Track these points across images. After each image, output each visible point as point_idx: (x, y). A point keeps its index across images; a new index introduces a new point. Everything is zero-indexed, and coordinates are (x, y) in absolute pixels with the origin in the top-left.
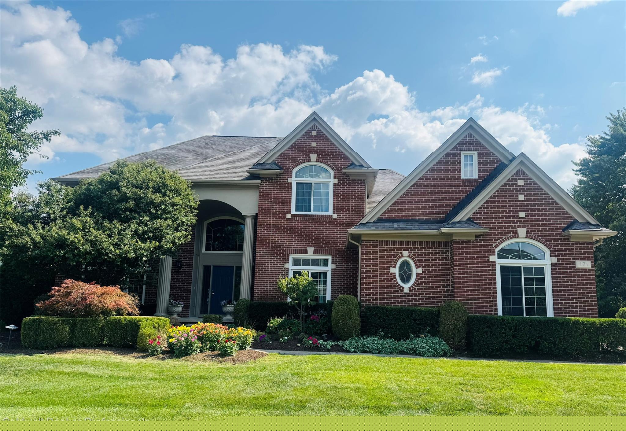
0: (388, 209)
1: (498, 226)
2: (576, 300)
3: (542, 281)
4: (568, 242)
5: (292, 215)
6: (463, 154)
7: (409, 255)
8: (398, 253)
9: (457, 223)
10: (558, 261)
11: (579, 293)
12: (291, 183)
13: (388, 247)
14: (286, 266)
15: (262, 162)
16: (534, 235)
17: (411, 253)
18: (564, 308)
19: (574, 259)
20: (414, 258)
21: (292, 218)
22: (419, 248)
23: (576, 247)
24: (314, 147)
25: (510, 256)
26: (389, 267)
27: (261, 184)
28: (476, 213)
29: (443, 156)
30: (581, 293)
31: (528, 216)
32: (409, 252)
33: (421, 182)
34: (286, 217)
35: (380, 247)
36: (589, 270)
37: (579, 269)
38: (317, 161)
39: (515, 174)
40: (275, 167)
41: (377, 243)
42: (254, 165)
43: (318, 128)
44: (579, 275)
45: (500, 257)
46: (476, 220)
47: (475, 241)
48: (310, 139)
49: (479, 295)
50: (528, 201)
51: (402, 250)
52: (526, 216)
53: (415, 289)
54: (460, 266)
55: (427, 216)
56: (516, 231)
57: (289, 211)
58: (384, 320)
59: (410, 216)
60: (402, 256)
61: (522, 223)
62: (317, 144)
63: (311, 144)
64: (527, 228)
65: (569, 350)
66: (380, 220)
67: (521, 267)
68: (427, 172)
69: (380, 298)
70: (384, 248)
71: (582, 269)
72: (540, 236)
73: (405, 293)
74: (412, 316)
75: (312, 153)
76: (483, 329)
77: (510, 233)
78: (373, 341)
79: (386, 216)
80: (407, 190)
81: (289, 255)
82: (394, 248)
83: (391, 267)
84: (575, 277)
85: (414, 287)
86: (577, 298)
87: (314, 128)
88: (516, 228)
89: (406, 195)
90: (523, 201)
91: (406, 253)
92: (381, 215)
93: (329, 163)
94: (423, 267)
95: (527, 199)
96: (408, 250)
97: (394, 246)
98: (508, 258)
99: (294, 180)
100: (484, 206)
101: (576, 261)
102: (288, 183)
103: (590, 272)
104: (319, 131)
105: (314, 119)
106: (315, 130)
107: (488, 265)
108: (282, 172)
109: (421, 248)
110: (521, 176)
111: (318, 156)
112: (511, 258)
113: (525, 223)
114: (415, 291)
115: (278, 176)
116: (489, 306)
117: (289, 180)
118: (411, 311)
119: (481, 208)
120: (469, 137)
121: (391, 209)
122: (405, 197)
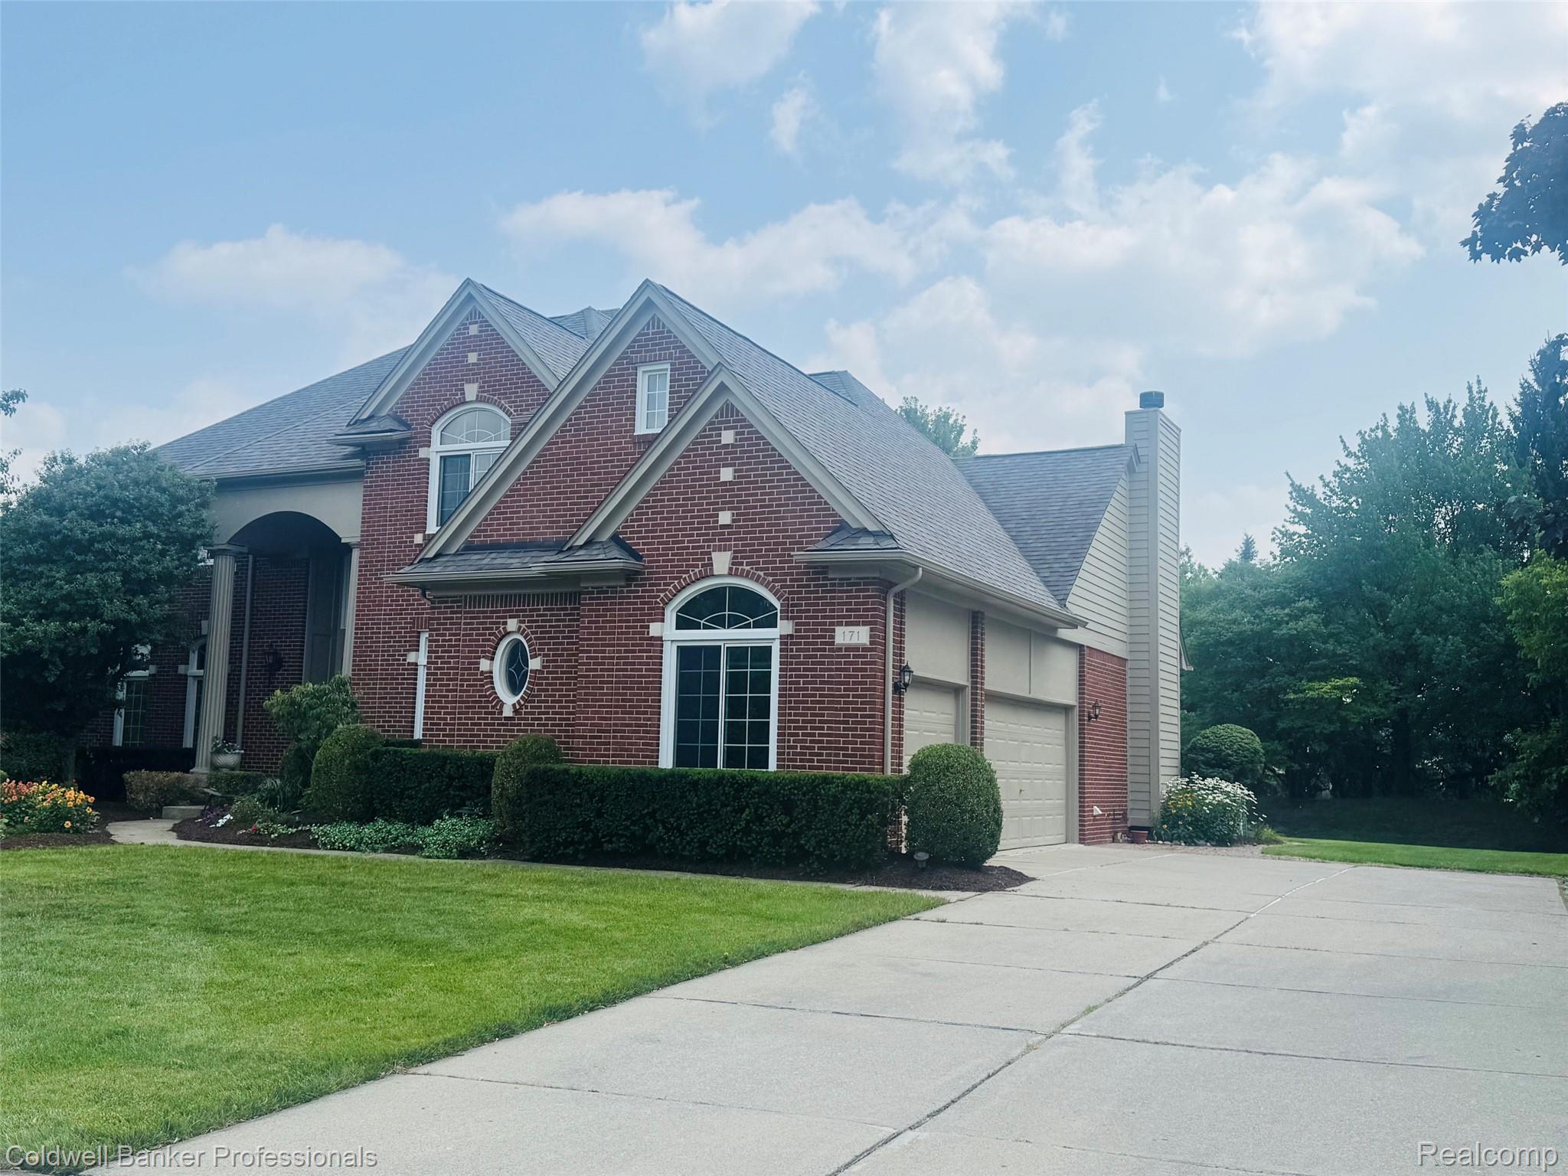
0: (485, 519)
1: (673, 549)
3: (762, 682)
4: (823, 579)
5: (425, 536)
6: (644, 372)
7: (520, 627)
8: (499, 623)
9: (581, 547)
10: (797, 631)
12: (428, 460)
13: (483, 612)
15: (364, 417)
16: (748, 568)
17: (523, 622)
18: (801, 748)
19: (833, 624)
20: (527, 635)
22: (539, 610)
23: (839, 592)
24: (473, 364)
25: (702, 622)
26: (479, 658)
27: (368, 468)
28: (632, 521)
30: (842, 709)
31: (739, 521)
32: (520, 622)
33: (551, 449)
34: (413, 542)
35: (465, 613)
36: (864, 649)
37: (840, 649)
38: (479, 400)
39: (716, 416)
40: (394, 425)
41: (460, 601)
42: (348, 426)
43: (483, 317)
44: (841, 663)
45: (682, 624)
46: (630, 539)
47: (625, 589)
48: (463, 344)
49: (624, 719)
50: (741, 483)
51: (505, 617)
52: (734, 521)
53: (526, 708)
54: (589, 651)
55: (559, 533)
56: (710, 559)
57: (422, 527)
59: (528, 534)
60: (508, 633)
61: (722, 537)
62: (479, 355)
63: (467, 356)
64: (735, 552)
66: (469, 548)
67: (719, 648)
68: (564, 426)
70: (473, 612)
71: (847, 649)
72: (761, 569)
74: (443, 770)
75: (469, 381)
76: (541, 796)
77: (697, 566)
79: (479, 536)
80: (525, 473)
81: (419, 632)
82: (491, 612)
83: (483, 657)
84: (832, 670)
85: (522, 703)
87: (472, 318)
88: (709, 553)
89: (521, 484)
90: (731, 483)
91: (512, 624)
92: (472, 536)
93: (503, 402)
94: (544, 656)
95: (739, 477)
96: (519, 616)
97: (492, 607)
98: (697, 626)
99: (433, 453)
100: (648, 501)
101: (837, 628)
102: (421, 459)
103: (865, 656)
104: (485, 324)
105: (470, 297)
106: (476, 323)
107: (647, 645)
108: (407, 434)
109: (544, 610)
110: (729, 421)
111: (480, 387)
112: (706, 627)
113: (730, 540)
114: (526, 713)
115: (402, 442)
116: (643, 744)
117: (423, 453)
118: (444, 757)
119: (642, 508)
120: (653, 328)
121: (491, 519)
122: (519, 490)
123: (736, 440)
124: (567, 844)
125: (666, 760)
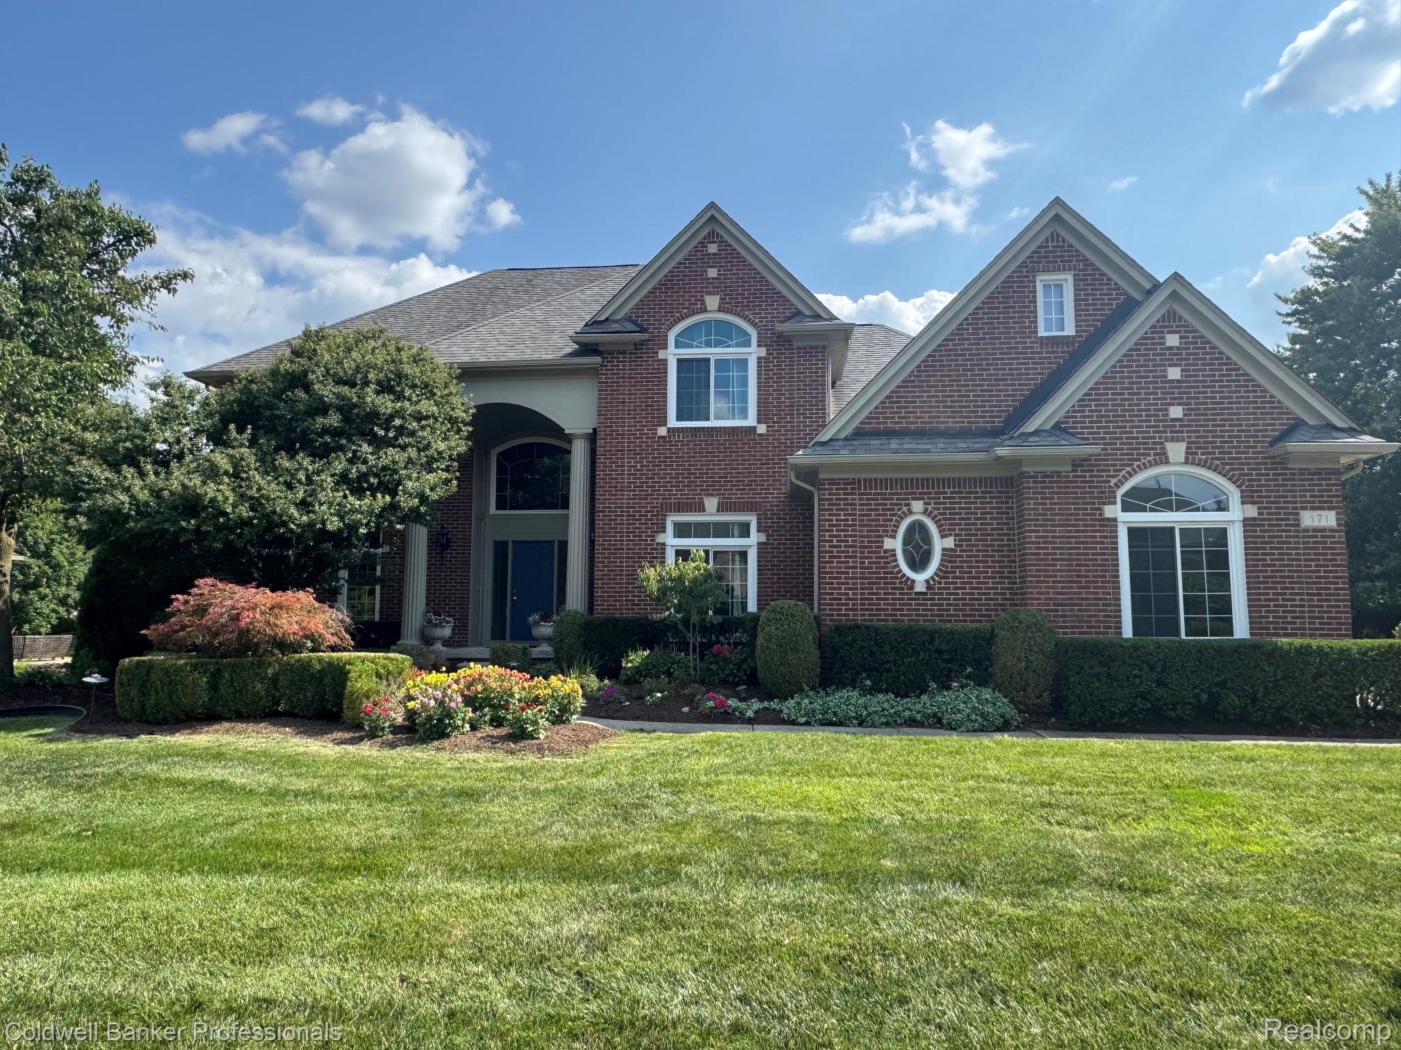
0: (877, 408)
1: (1121, 438)
2: (1301, 600)
3: (1220, 560)
4: (1282, 469)
5: (669, 429)
6: (1041, 281)
7: (926, 509)
8: (901, 504)
9: (1031, 434)
10: (1259, 514)
11: (1307, 583)
12: (666, 360)
13: (879, 494)
14: (660, 538)
15: (602, 318)
16: (1204, 457)
17: (930, 504)
18: (1274, 617)
19: (1296, 508)
20: (935, 516)
21: (670, 437)
22: (946, 493)
23: (1301, 480)
24: (713, 278)
25: (1148, 505)
26: (881, 536)
27: (602, 366)
28: (1073, 411)
29: (997, 288)
30: (1314, 583)
31: (1190, 415)
32: (925, 503)
33: (948, 345)
34: (656, 434)
35: (860, 494)
36: (1332, 530)
37: (1307, 530)
38: (720, 310)
39: (1158, 321)
40: (631, 327)
41: (854, 483)
42: (586, 325)
43: (722, 238)
44: (1308, 543)
45: (1126, 507)
46: (1072, 428)
47: (1071, 474)
48: (705, 260)
49: (1080, 593)
50: (1189, 382)
51: (908, 499)
52: (1185, 415)
53: (940, 583)
54: (1038, 531)
55: (963, 422)
56: (1163, 448)
57: (663, 422)
58: (872, 655)
59: (927, 423)
60: (911, 512)
61: (1176, 430)
62: (719, 271)
63: (706, 271)
64: (1188, 443)
65: (1288, 712)
66: (859, 434)
67: (1173, 529)
68: (961, 324)
69: (861, 604)
70: (870, 494)
71: (1315, 531)
72: (1217, 459)
73: (917, 593)
74: (932, 644)
75: (709, 293)
76: (1091, 668)
77: (1149, 455)
78: (847, 699)
79: (872, 423)
80: (919, 366)
81: (665, 516)
82: (891, 494)
83: (886, 536)
84: (1299, 549)
85: (937, 579)
86: (1302, 594)
87: (711, 238)
88: (1161, 443)
89: (915, 376)
90: (1178, 381)
91: (917, 506)
92: (861, 423)
93: (747, 313)
94: (956, 535)
95: (1186, 376)
96: (923, 499)
97: (892, 489)
98: (1144, 509)
99: (672, 355)
100: (1091, 395)
101: (1302, 512)
102: (660, 360)
103: (1333, 537)
104: (723, 243)
105: (713, 218)
106: (715, 242)
107: (1100, 526)
108: (645, 336)
109: (951, 493)
110: (1172, 326)
111: (721, 299)
112: (1152, 510)
113: (1182, 432)
114: (939, 589)
115: (638, 345)
116: (1104, 616)
117: (662, 355)
118: (931, 632)
119: (1084, 400)
120: (1053, 241)
121: (883, 408)
123: (1181, 343)
124: (1123, 714)
125: (1127, 631)
